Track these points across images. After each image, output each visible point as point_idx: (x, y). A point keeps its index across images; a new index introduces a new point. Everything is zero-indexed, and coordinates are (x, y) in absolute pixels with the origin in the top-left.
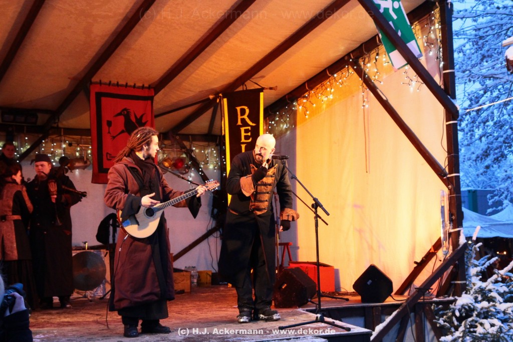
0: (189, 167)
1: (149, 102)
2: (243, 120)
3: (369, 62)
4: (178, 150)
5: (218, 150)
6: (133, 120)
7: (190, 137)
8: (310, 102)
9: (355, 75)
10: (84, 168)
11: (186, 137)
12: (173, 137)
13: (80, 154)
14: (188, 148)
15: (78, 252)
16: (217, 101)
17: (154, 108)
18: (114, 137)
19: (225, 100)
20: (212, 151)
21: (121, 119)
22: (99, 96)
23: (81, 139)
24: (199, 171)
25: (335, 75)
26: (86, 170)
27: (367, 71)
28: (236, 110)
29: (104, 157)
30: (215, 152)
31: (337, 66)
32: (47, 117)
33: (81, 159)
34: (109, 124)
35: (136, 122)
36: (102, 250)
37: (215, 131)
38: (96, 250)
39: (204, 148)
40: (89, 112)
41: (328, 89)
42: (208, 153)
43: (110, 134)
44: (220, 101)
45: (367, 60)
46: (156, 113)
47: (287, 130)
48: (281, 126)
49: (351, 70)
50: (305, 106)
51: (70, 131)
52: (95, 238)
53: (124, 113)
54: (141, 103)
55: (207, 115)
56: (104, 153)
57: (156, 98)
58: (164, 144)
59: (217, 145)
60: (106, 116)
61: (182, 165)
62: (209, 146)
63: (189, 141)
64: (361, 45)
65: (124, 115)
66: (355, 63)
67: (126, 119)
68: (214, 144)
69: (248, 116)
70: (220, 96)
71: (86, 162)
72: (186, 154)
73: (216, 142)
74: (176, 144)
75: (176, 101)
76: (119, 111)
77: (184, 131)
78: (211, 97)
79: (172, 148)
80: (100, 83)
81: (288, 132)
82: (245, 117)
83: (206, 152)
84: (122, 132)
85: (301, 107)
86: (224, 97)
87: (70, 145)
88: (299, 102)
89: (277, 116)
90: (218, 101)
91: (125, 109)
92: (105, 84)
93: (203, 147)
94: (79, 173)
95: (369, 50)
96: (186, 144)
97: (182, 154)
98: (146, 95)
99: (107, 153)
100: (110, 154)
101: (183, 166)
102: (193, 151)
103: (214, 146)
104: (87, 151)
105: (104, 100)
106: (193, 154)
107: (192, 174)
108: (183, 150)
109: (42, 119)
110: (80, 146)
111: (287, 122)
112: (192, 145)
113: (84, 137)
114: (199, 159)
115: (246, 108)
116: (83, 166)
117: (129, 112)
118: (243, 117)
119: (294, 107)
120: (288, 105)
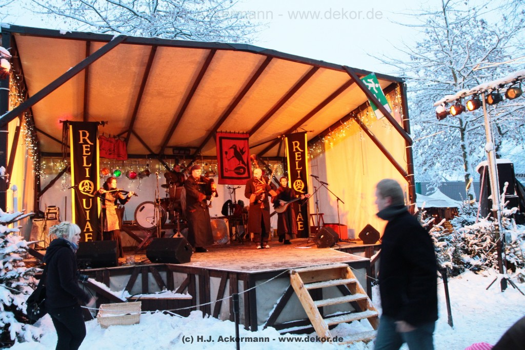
2: (296, 149)
3: (363, 116)
7: (268, 158)
9: (356, 123)
11: (266, 158)
16: (282, 139)
18: (229, 160)
21: (232, 150)
25: (345, 123)
27: (362, 120)
28: (293, 143)
29: (224, 171)
31: (346, 118)
32: (195, 150)
34: (226, 153)
36: (224, 219)
37: (281, 155)
38: (221, 219)
41: (342, 131)
43: (227, 158)
44: (284, 139)
45: (362, 115)
46: (250, 146)
48: (317, 151)
49: (354, 121)
50: (329, 140)
51: (206, 157)
52: (221, 213)
53: (234, 147)
54: (243, 141)
55: (278, 145)
56: (224, 168)
57: (250, 139)
59: (282, 162)
60: (225, 149)
62: (277, 163)
63: (267, 160)
64: (359, 107)
66: (356, 117)
67: (235, 151)
68: (280, 161)
70: (284, 136)
71: (214, 173)
72: (266, 167)
75: (260, 140)
76: (231, 146)
77: (264, 155)
78: (279, 137)
80: (221, 132)
81: (321, 155)
82: (298, 147)
84: (233, 157)
85: (327, 141)
86: (286, 137)
87: (206, 164)
88: (326, 138)
89: (314, 146)
91: (234, 145)
92: (224, 132)
95: (363, 109)
98: (245, 137)
99: (226, 168)
105: (223, 141)
108: (265, 165)
109: (192, 151)
111: (320, 148)
115: (298, 142)
117: (236, 146)
118: (296, 147)
119: (323, 141)
120: (320, 140)
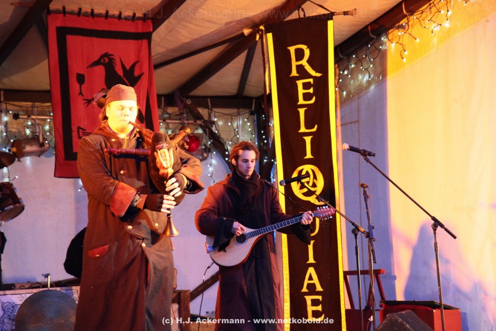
0: (208, 150)
1: (145, 42)
2: (300, 68)
4: (191, 122)
5: (254, 121)
6: (120, 72)
7: (209, 100)
8: (410, 34)
10: (39, 154)
12: (182, 101)
13: (33, 132)
14: (206, 118)
15: (35, 291)
16: (256, 37)
18: (89, 102)
19: (270, 36)
20: (244, 122)
21: (100, 71)
22: (63, 33)
23: (33, 107)
24: (224, 156)
26: (42, 157)
28: (289, 51)
29: (75, 135)
30: (249, 124)
33: (34, 139)
34: (81, 79)
35: (124, 75)
36: (74, 288)
38: (64, 288)
39: (232, 117)
40: (47, 61)
42: (237, 127)
43: (83, 96)
44: (261, 37)
47: (369, 83)
48: (360, 77)
50: (400, 42)
52: (63, 268)
53: (105, 61)
54: (131, 44)
56: (74, 128)
57: (155, 36)
58: (168, 114)
59: (252, 113)
60: (76, 66)
61: (197, 146)
62: (239, 114)
63: (207, 107)
65: (104, 65)
67: (107, 72)
68: (247, 111)
69: (308, 61)
70: (262, 30)
71: (42, 145)
73: (250, 108)
74: (187, 113)
75: (187, 40)
76: (96, 58)
78: (247, 32)
79: (180, 120)
80: (64, 12)
81: (372, 87)
82: (304, 62)
83: (235, 125)
85: (393, 45)
86: (267, 31)
87: (16, 117)
88: (390, 36)
89: (353, 61)
90: (258, 37)
91: (106, 55)
92: (72, 13)
93: (229, 116)
94: (32, 162)
96: (203, 112)
97: (197, 129)
98: (140, 31)
99: (79, 128)
100: (83, 129)
101: (200, 148)
102: (214, 123)
103: (247, 115)
104: (43, 126)
105: (72, 41)
106: (214, 129)
107: (214, 162)
108: (199, 122)
110: (33, 119)
111: (369, 69)
112: (213, 115)
113: (37, 104)
114: (223, 136)
115: (304, 47)
116: (38, 151)
117: (113, 59)
118: (300, 63)
119: (382, 45)
120: (371, 43)
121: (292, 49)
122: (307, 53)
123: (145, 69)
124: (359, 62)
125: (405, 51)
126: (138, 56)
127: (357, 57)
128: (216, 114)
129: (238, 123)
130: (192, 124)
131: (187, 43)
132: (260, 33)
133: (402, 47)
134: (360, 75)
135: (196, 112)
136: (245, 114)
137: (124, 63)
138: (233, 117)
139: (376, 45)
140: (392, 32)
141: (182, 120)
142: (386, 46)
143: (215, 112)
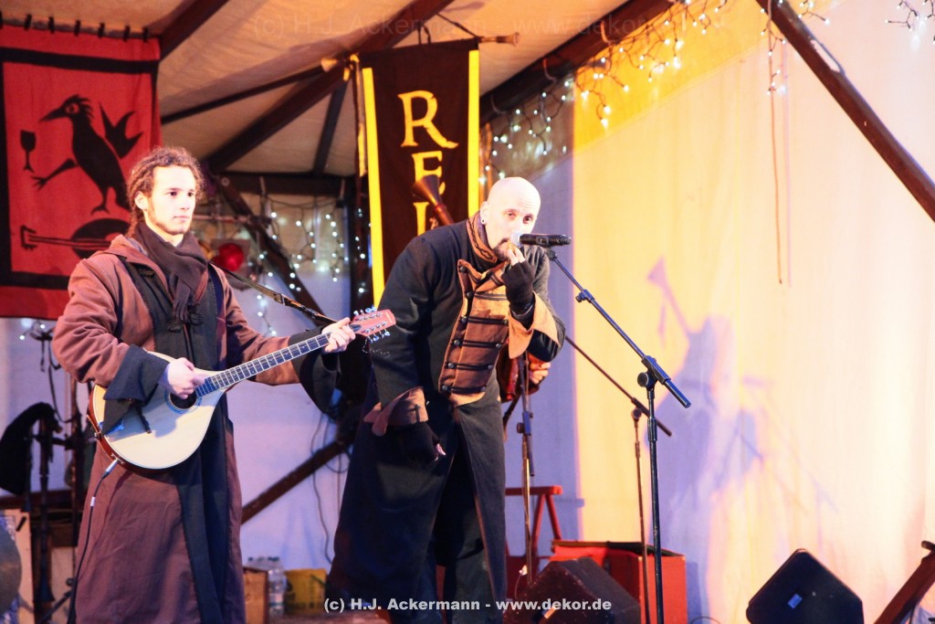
0: (258, 270)
1: (146, 78)
2: (420, 133)
4: (228, 218)
5: (343, 219)
6: (100, 131)
7: (262, 180)
8: (614, 78)
11: (250, 181)
14: (256, 211)
16: (342, 75)
17: (160, 96)
18: (42, 182)
19: (368, 74)
20: (325, 222)
21: (64, 127)
24: (288, 280)
28: (400, 103)
29: (15, 241)
30: (333, 224)
34: (28, 141)
36: (9, 512)
37: (337, 164)
39: (302, 212)
41: (667, 42)
42: (313, 229)
43: (32, 171)
44: (353, 75)
46: (163, 110)
47: (545, 160)
48: (529, 148)
50: (597, 90)
53: (72, 109)
54: (121, 81)
55: (317, 113)
56: (15, 228)
57: (165, 67)
59: (339, 205)
60: (20, 118)
61: (239, 262)
62: (315, 206)
63: (258, 192)
65: (72, 117)
68: (331, 200)
69: (435, 121)
70: (354, 63)
72: (249, 228)
73: (336, 194)
74: (222, 202)
75: (222, 76)
77: (247, 163)
78: (327, 64)
79: (209, 214)
81: (550, 167)
82: (427, 122)
83: (309, 225)
84: (68, 165)
85: (585, 95)
86: (364, 64)
88: (580, 79)
89: (517, 120)
90: (346, 75)
91: (75, 99)
93: (298, 210)
96: (251, 200)
97: (239, 231)
98: (137, 58)
99: (24, 228)
100: (30, 230)
101: (243, 265)
102: (269, 221)
103: (331, 208)
105: (13, 72)
106: (269, 231)
108: (243, 219)
111: (545, 136)
112: (268, 206)
114: (287, 245)
115: (427, 95)
118: (419, 123)
119: (566, 94)
120: (548, 89)
121: (406, 99)
122: (433, 106)
123: (146, 126)
124: (527, 121)
125: (604, 106)
126: (134, 102)
127: (523, 113)
128: (276, 205)
129: (314, 221)
130: (230, 222)
131: (222, 80)
132: (351, 67)
133: (600, 98)
134: (528, 144)
135: (238, 200)
136: (326, 205)
137: (107, 113)
138: (305, 211)
139: (556, 93)
140: (583, 71)
141: (213, 214)
142: (572, 95)
143: (273, 201)
